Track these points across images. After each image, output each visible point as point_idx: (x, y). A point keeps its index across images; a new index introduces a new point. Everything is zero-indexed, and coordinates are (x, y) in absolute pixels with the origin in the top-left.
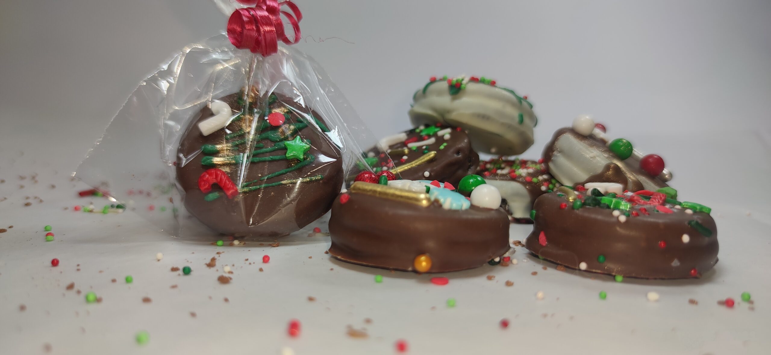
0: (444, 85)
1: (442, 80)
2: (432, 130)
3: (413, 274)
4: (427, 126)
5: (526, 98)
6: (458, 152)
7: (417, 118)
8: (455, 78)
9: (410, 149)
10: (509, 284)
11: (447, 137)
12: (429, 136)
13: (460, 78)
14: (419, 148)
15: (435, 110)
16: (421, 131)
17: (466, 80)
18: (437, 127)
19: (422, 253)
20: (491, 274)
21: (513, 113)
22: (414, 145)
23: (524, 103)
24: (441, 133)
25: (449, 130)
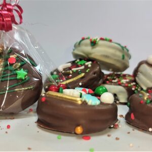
0: (88, 41)
1: (87, 39)
2: (83, 62)
3: (74, 135)
4: (81, 60)
5: (125, 47)
6: (94, 74)
7: (76, 56)
8: (93, 38)
9: (73, 71)
10: (117, 139)
11: (90, 66)
12: (82, 65)
13: (95, 38)
14: (77, 71)
15: (84, 53)
16: (78, 62)
17: (99, 39)
18: (85, 60)
19: (78, 125)
20: (109, 134)
21: (120, 54)
22: (74, 69)
23: (125, 50)
24: (87, 64)
25: (90, 62)
